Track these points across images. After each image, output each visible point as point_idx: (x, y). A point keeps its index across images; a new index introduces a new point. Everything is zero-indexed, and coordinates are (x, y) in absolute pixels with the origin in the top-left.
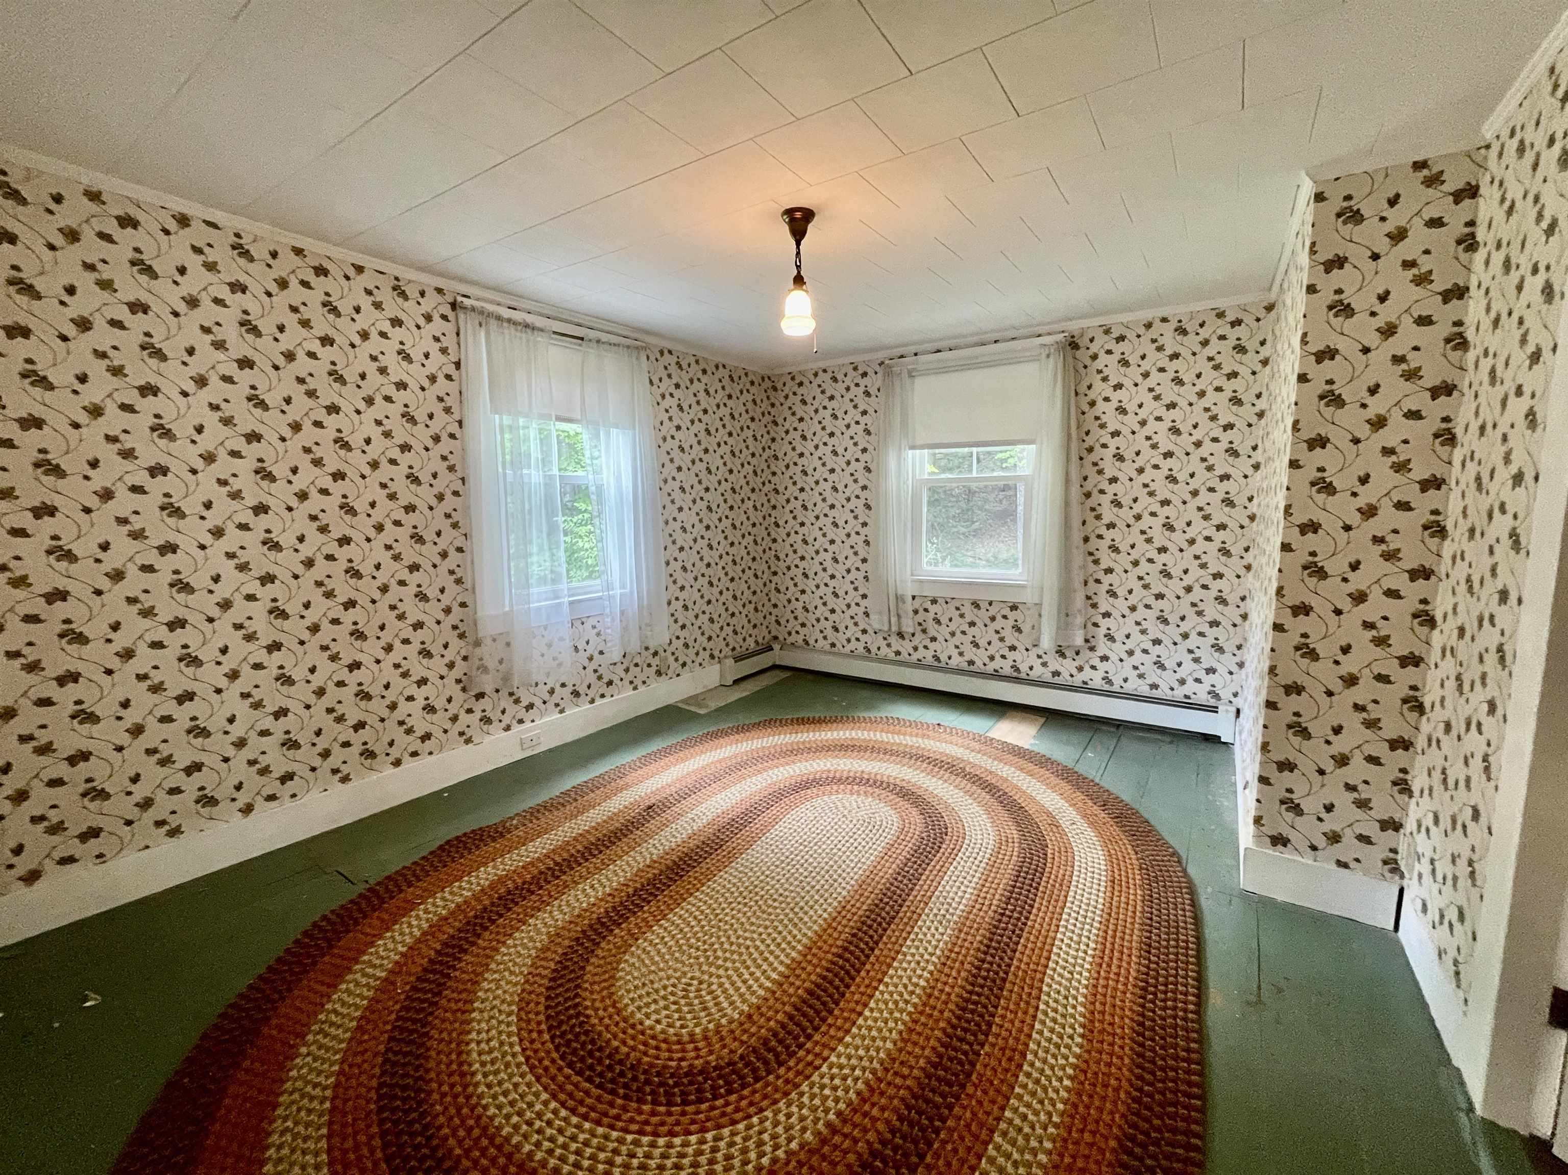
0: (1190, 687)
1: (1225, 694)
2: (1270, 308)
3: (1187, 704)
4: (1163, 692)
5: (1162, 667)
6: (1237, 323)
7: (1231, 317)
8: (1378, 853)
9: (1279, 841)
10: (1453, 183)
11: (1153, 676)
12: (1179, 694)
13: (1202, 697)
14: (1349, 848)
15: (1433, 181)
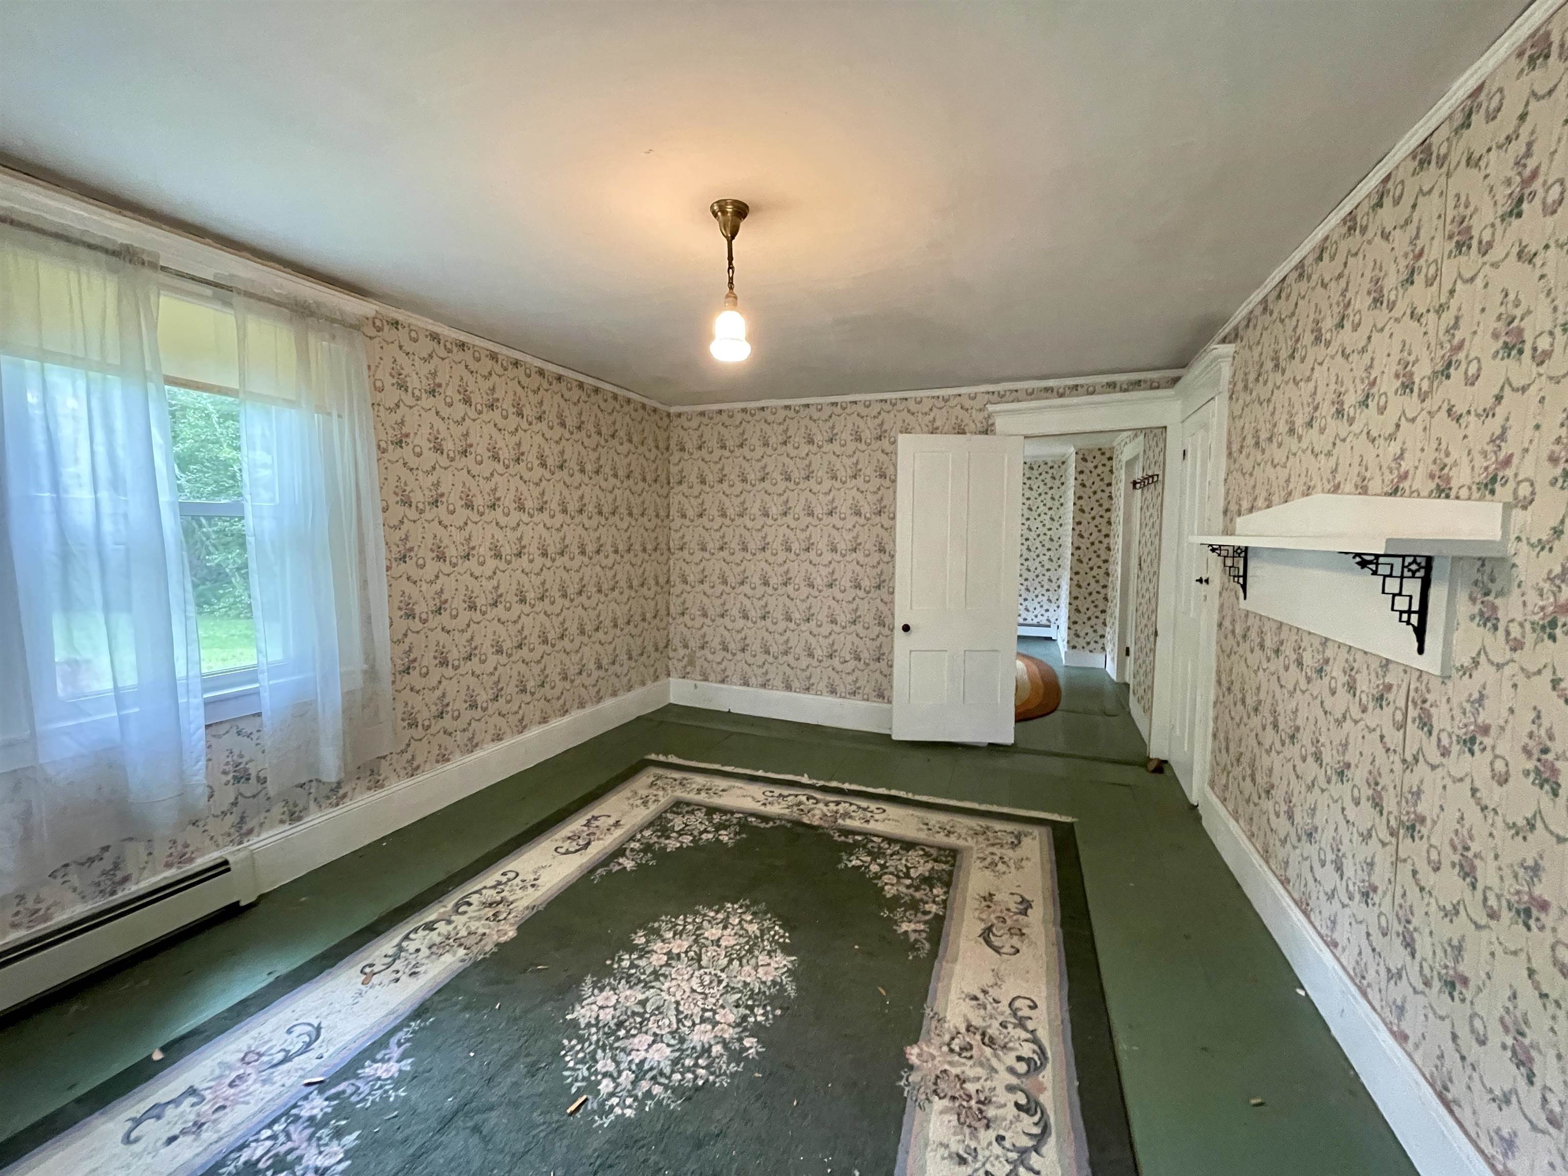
0: (1040, 618)
1: (1053, 620)
2: (1063, 463)
3: (1039, 625)
4: (1029, 621)
5: (1028, 610)
6: (1052, 467)
7: (1050, 464)
8: (1100, 645)
9: (1074, 647)
10: (1108, 455)
11: (1024, 614)
12: (1035, 621)
13: (1044, 622)
14: (1093, 645)
15: (1103, 454)
